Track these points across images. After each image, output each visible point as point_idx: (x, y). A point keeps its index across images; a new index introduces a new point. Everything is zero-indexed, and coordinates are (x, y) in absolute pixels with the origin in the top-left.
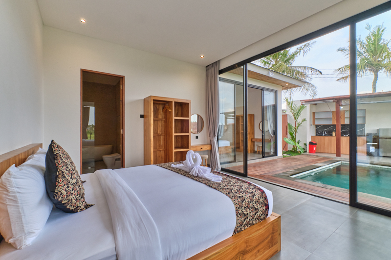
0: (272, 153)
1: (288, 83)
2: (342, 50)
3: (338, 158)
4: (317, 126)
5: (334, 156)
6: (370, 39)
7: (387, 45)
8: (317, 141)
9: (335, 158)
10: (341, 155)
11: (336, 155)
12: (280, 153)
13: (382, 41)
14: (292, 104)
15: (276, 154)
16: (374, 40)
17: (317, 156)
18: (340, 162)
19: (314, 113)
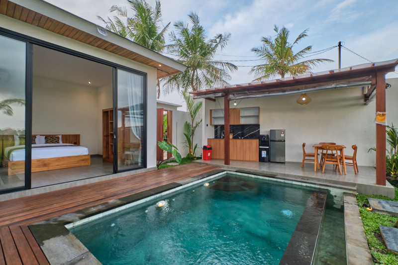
0: (140, 164)
1: (161, 64)
2: (256, 51)
3: (225, 167)
4: (216, 126)
5: (221, 163)
6: (278, 42)
7: (291, 49)
8: (213, 146)
9: (223, 167)
10: (231, 162)
11: (224, 162)
12: (152, 163)
13: (287, 45)
14: (189, 99)
15: (144, 165)
16: (281, 43)
17: (207, 164)
18: (225, 172)
19: (211, 111)
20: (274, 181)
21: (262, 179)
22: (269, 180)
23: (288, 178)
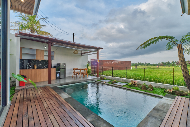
19: (21, 48)
20: (79, 84)
21: (74, 85)
22: (77, 84)
23: (83, 81)
